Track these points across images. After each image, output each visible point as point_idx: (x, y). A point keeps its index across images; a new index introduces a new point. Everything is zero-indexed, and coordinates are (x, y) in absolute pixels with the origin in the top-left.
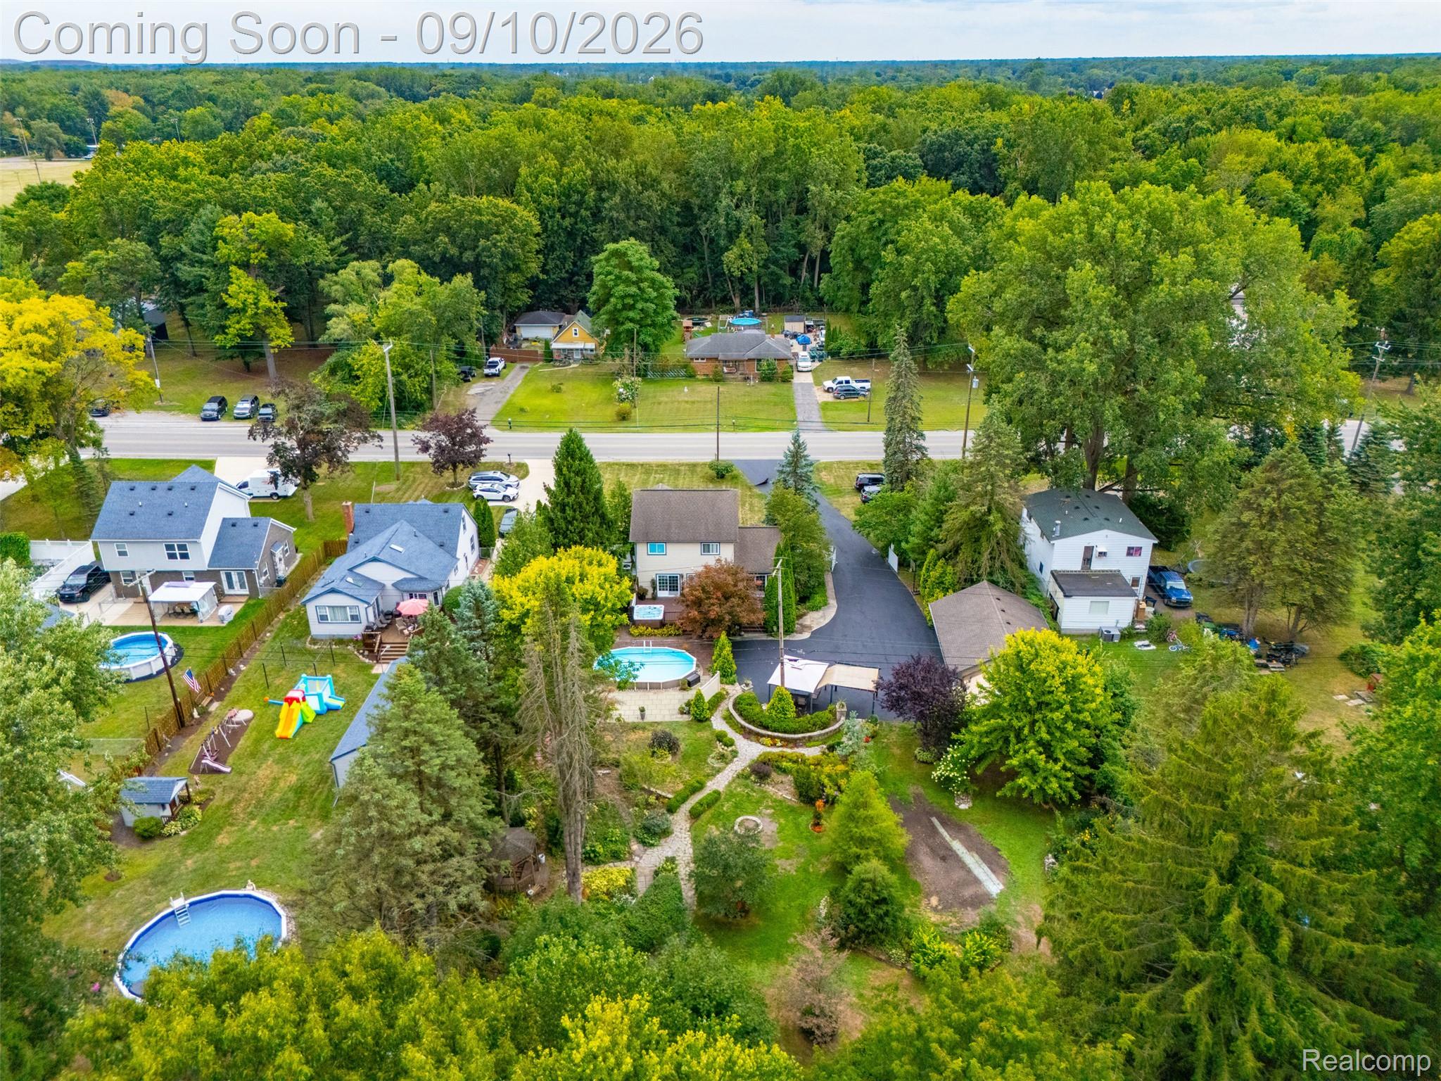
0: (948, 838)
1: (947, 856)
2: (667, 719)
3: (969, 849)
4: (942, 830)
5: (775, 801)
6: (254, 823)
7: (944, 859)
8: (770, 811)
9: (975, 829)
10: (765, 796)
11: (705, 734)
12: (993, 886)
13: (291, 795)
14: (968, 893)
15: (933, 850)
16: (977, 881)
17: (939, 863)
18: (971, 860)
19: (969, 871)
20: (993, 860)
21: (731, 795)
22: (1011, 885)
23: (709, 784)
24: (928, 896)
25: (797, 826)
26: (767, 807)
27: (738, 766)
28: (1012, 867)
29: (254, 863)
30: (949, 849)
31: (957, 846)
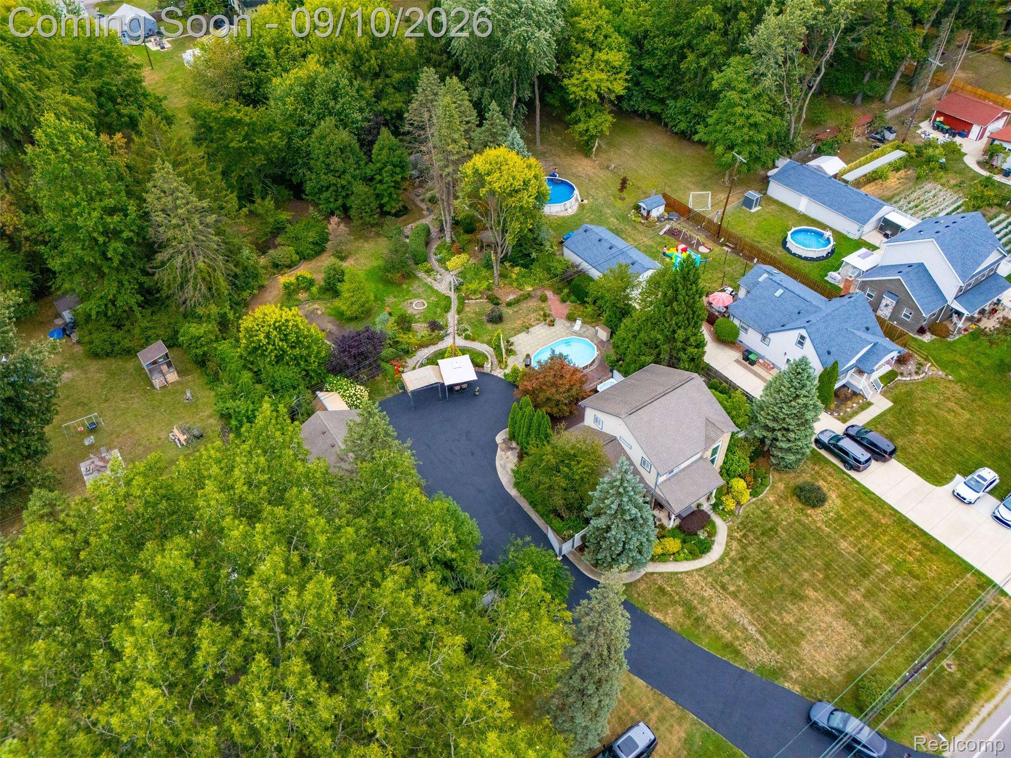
2: (516, 337)
5: (418, 321)
8: (417, 316)
10: (426, 322)
11: (485, 339)
21: (442, 316)
23: (457, 316)
24: (322, 314)
26: (419, 317)
27: (452, 329)
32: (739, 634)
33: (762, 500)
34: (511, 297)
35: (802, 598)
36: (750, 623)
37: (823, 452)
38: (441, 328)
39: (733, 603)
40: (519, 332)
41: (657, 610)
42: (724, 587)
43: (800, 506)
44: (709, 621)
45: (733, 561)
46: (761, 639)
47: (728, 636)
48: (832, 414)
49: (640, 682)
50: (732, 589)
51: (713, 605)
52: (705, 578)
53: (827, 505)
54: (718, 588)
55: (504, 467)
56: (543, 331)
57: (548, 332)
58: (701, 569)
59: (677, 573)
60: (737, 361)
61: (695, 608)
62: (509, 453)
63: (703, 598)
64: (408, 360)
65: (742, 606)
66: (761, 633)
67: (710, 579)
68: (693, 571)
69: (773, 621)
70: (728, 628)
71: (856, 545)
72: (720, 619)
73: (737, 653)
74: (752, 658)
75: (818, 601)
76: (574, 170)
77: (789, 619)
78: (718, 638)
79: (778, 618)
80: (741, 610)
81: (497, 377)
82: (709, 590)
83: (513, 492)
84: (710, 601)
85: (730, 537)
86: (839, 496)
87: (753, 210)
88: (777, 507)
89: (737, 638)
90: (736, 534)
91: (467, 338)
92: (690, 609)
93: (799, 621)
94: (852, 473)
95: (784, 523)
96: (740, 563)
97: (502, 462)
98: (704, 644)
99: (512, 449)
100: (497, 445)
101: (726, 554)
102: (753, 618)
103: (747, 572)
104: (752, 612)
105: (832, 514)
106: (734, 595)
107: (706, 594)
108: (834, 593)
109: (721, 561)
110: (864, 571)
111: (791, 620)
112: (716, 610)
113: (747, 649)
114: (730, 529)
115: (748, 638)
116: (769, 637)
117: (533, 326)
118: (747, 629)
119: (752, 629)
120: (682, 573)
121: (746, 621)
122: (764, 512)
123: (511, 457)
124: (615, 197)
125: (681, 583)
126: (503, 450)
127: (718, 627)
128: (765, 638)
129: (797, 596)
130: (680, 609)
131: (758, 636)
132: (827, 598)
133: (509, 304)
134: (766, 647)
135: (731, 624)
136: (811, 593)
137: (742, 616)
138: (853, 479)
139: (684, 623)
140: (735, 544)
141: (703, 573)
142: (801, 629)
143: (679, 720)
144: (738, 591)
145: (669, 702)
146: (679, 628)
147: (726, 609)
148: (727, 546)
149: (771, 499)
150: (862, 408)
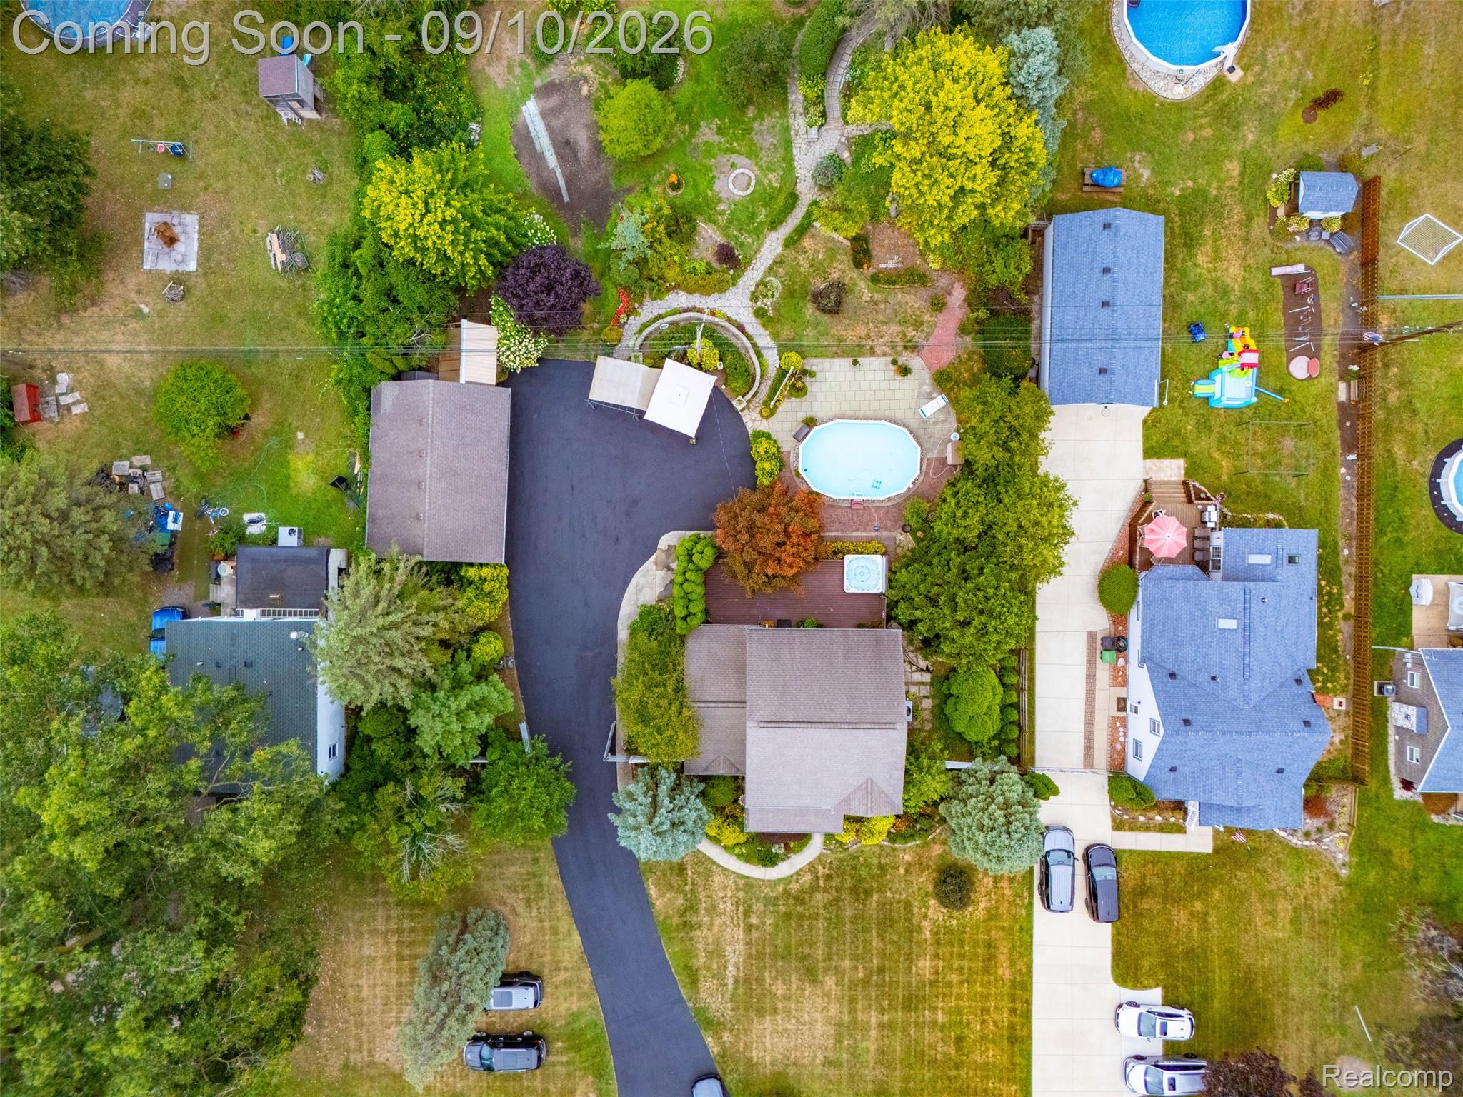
0: (558, 171)
1: (565, 147)
2: (827, 362)
3: (540, 158)
4: (562, 183)
5: (715, 222)
6: (1214, 192)
7: (568, 142)
8: (721, 207)
9: (531, 184)
10: (724, 229)
11: (786, 333)
12: (531, 110)
13: (1194, 231)
14: (554, 100)
15: (575, 153)
16: (544, 114)
17: (571, 136)
18: (544, 143)
19: (548, 127)
20: (523, 139)
21: (758, 233)
22: (515, 111)
23: (779, 250)
24: (588, 97)
25: (696, 186)
26: (723, 213)
27: (751, 278)
28: (509, 132)
29: (1191, 136)
30: (561, 157)
31: (552, 161)
32: (715, 966)
33: (894, 850)
34: (893, 263)
35: (815, 982)
36: (736, 964)
38: (734, 264)
39: (740, 934)
40: (844, 353)
41: (657, 885)
42: (747, 913)
43: (930, 887)
44: (698, 933)
45: (787, 893)
46: (730, 986)
47: (701, 961)
48: (1114, 807)
49: (577, 939)
50: (754, 920)
51: (718, 921)
52: (738, 890)
53: (961, 910)
54: (741, 909)
55: (639, 590)
56: (880, 375)
57: (885, 385)
58: (744, 877)
59: (714, 863)
60: (1091, 636)
61: (697, 912)
62: (661, 573)
63: (714, 907)
64: (647, 301)
65: (747, 944)
66: (736, 981)
67: (741, 894)
68: (733, 872)
69: (760, 980)
70: (710, 955)
71: (937, 973)
72: (710, 940)
73: (694, 982)
74: (703, 995)
75: (827, 995)
77: (780, 989)
78: (691, 953)
79: (768, 980)
80: (741, 947)
81: (743, 425)
82: (729, 904)
83: (623, 634)
84: (719, 915)
85: (811, 867)
86: (988, 910)
88: (902, 871)
89: (709, 969)
90: (820, 869)
91: (760, 313)
92: (691, 908)
93: (787, 998)
95: (889, 894)
96: (791, 901)
97: (642, 581)
98: (671, 952)
99: (669, 569)
100: (654, 549)
101: (787, 880)
102: (744, 962)
103: (788, 916)
104: (750, 956)
105: (954, 922)
106: (749, 928)
107: (722, 906)
108: (853, 1000)
109: (773, 884)
110: (910, 1003)
111: (780, 992)
112: (716, 929)
113: (707, 986)
114: (820, 859)
115: (720, 977)
116: (741, 991)
117: (872, 352)
118: (726, 967)
119: (731, 971)
120: (720, 866)
121: (734, 960)
122: (882, 868)
123: (659, 581)
125: (709, 875)
126: (656, 563)
127: (701, 946)
128: (735, 989)
129: (811, 975)
130: (681, 901)
131: (730, 982)
132: (840, 999)
133: (877, 278)
134: (728, 996)
135: (717, 953)
136: (830, 982)
137: (735, 953)
138: (1031, 904)
139: (671, 918)
140: (808, 878)
141: (741, 882)
142: (780, 1005)
143: (582, 996)
144: (757, 928)
145: (587, 975)
146: (661, 919)
147: (727, 935)
148: (797, 873)
149: (906, 857)
150: (1163, 828)
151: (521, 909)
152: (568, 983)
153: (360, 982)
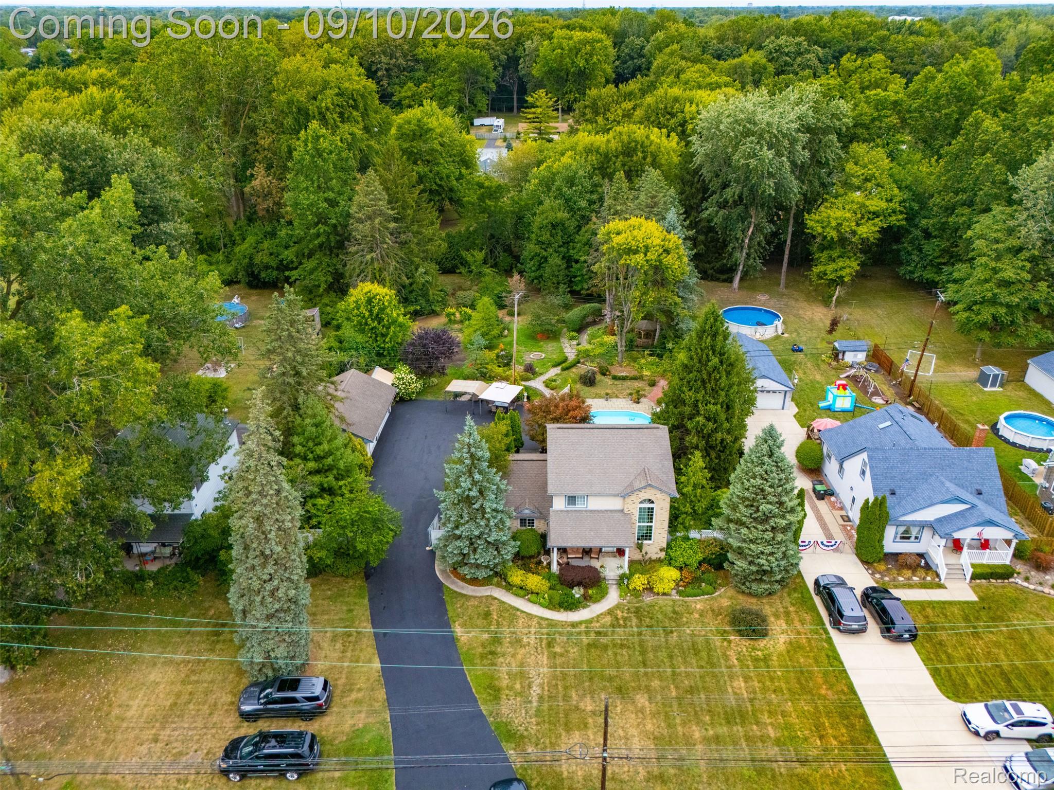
2: (590, 400)
21: (547, 368)
23: (559, 372)
27: (543, 379)
32: (518, 686)
33: (686, 602)
34: (624, 374)
35: (626, 698)
36: (541, 686)
37: (817, 600)
38: (534, 373)
39: (544, 661)
40: (600, 397)
41: (463, 625)
42: (550, 645)
43: (728, 628)
44: (501, 660)
45: (588, 630)
46: (535, 704)
47: (505, 682)
48: (873, 574)
49: (377, 665)
50: (558, 649)
51: (522, 651)
52: (541, 628)
53: (762, 643)
54: (545, 642)
56: (622, 403)
57: (626, 406)
58: (547, 619)
59: (518, 610)
61: (501, 644)
63: (518, 641)
65: (551, 667)
66: (541, 698)
67: (545, 631)
68: (536, 616)
69: (567, 697)
70: (512, 676)
71: (754, 692)
72: (514, 665)
73: (496, 699)
74: (505, 711)
75: (641, 711)
76: (801, 312)
77: (588, 706)
78: (493, 677)
79: (575, 698)
80: (544, 670)
82: (533, 638)
84: (523, 646)
85: (610, 612)
86: (789, 643)
87: (988, 389)
88: (697, 616)
89: (511, 688)
90: (619, 613)
91: (548, 385)
92: (495, 642)
93: (597, 713)
94: (833, 633)
95: (688, 631)
96: (593, 635)
98: (474, 673)
101: (589, 622)
102: (548, 683)
103: (592, 646)
104: (555, 677)
105: (759, 653)
106: (554, 656)
107: (525, 640)
108: (669, 715)
109: (576, 624)
110: (735, 718)
112: (519, 657)
113: (509, 702)
114: (618, 607)
115: (524, 694)
116: (545, 707)
117: (617, 397)
118: (530, 687)
119: (535, 691)
120: (523, 612)
121: (538, 681)
122: (676, 613)
124: (823, 339)
125: (513, 619)
127: (504, 670)
128: (540, 705)
129: (621, 693)
130: (485, 637)
131: (535, 700)
132: (655, 714)
133: (615, 378)
134: (532, 712)
135: (520, 675)
136: (642, 700)
137: (540, 675)
139: (474, 648)
140: (608, 620)
141: (544, 623)
142: (590, 720)
143: (372, 712)
144: (562, 655)
145: (381, 694)
146: (464, 650)
147: (531, 660)
148: (598, 616)
149: (698, 606)
150: (924, 586)
151: (325, 645)
152: (357, 702)
153: (131, 703)
